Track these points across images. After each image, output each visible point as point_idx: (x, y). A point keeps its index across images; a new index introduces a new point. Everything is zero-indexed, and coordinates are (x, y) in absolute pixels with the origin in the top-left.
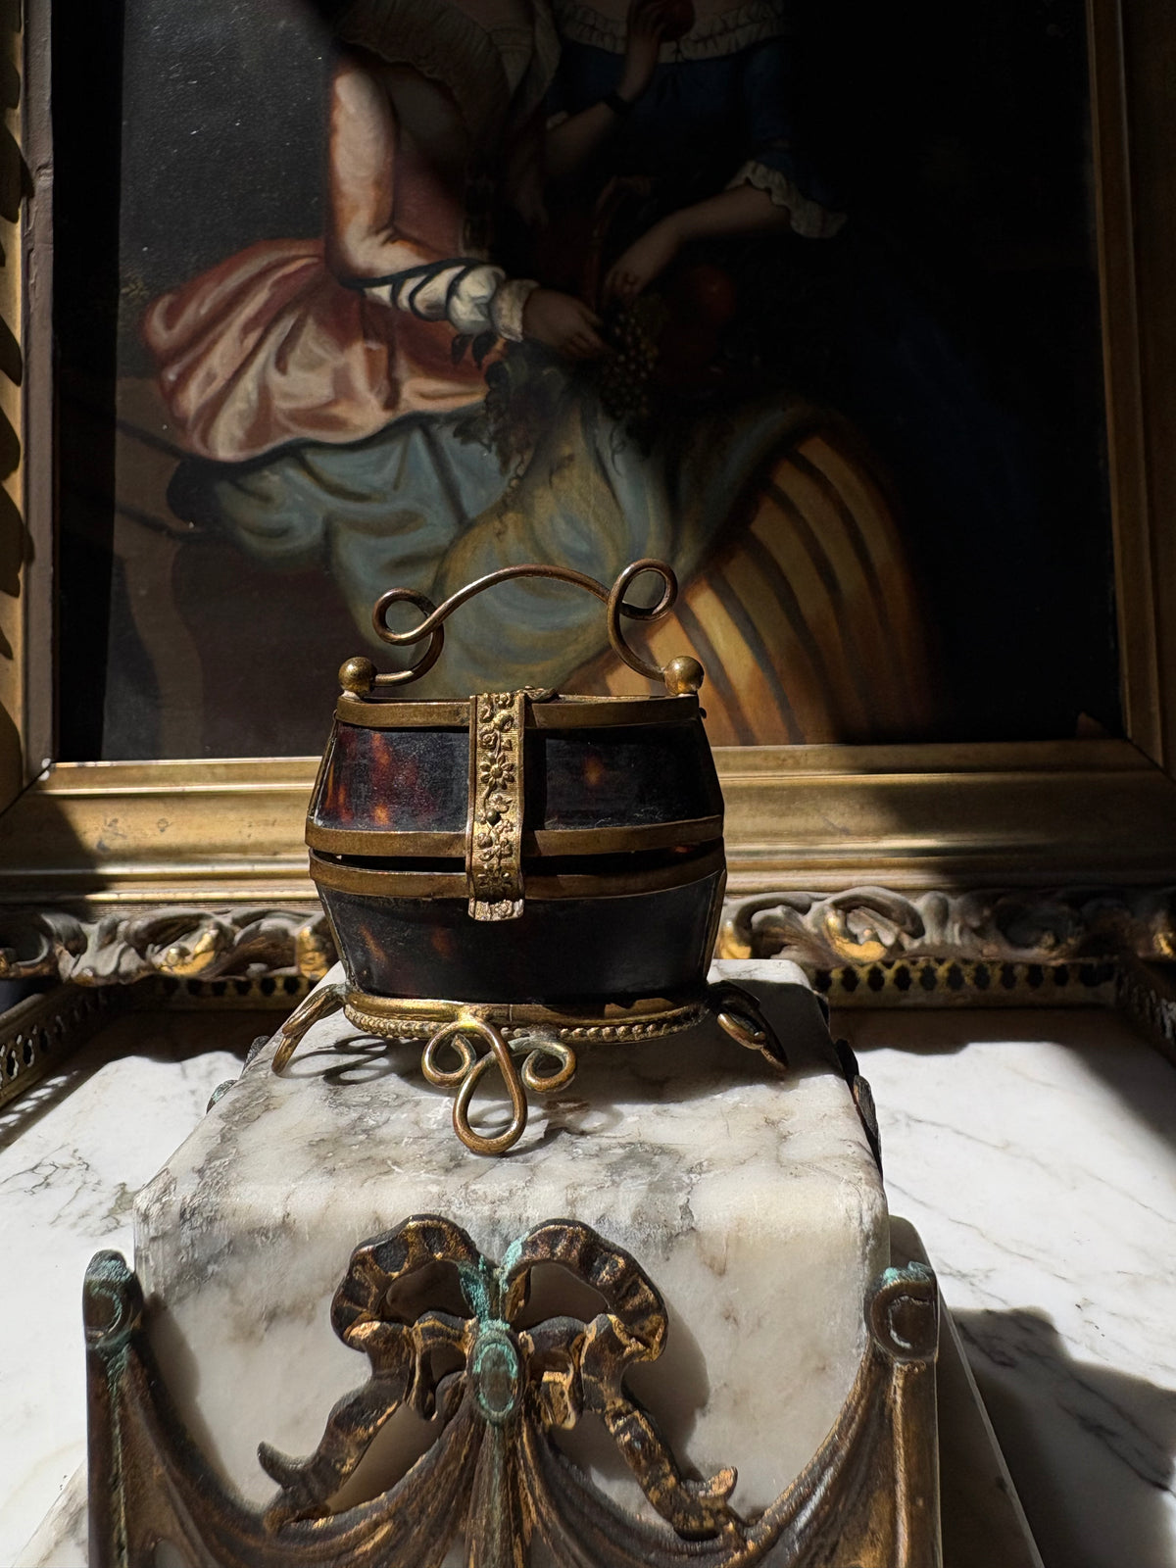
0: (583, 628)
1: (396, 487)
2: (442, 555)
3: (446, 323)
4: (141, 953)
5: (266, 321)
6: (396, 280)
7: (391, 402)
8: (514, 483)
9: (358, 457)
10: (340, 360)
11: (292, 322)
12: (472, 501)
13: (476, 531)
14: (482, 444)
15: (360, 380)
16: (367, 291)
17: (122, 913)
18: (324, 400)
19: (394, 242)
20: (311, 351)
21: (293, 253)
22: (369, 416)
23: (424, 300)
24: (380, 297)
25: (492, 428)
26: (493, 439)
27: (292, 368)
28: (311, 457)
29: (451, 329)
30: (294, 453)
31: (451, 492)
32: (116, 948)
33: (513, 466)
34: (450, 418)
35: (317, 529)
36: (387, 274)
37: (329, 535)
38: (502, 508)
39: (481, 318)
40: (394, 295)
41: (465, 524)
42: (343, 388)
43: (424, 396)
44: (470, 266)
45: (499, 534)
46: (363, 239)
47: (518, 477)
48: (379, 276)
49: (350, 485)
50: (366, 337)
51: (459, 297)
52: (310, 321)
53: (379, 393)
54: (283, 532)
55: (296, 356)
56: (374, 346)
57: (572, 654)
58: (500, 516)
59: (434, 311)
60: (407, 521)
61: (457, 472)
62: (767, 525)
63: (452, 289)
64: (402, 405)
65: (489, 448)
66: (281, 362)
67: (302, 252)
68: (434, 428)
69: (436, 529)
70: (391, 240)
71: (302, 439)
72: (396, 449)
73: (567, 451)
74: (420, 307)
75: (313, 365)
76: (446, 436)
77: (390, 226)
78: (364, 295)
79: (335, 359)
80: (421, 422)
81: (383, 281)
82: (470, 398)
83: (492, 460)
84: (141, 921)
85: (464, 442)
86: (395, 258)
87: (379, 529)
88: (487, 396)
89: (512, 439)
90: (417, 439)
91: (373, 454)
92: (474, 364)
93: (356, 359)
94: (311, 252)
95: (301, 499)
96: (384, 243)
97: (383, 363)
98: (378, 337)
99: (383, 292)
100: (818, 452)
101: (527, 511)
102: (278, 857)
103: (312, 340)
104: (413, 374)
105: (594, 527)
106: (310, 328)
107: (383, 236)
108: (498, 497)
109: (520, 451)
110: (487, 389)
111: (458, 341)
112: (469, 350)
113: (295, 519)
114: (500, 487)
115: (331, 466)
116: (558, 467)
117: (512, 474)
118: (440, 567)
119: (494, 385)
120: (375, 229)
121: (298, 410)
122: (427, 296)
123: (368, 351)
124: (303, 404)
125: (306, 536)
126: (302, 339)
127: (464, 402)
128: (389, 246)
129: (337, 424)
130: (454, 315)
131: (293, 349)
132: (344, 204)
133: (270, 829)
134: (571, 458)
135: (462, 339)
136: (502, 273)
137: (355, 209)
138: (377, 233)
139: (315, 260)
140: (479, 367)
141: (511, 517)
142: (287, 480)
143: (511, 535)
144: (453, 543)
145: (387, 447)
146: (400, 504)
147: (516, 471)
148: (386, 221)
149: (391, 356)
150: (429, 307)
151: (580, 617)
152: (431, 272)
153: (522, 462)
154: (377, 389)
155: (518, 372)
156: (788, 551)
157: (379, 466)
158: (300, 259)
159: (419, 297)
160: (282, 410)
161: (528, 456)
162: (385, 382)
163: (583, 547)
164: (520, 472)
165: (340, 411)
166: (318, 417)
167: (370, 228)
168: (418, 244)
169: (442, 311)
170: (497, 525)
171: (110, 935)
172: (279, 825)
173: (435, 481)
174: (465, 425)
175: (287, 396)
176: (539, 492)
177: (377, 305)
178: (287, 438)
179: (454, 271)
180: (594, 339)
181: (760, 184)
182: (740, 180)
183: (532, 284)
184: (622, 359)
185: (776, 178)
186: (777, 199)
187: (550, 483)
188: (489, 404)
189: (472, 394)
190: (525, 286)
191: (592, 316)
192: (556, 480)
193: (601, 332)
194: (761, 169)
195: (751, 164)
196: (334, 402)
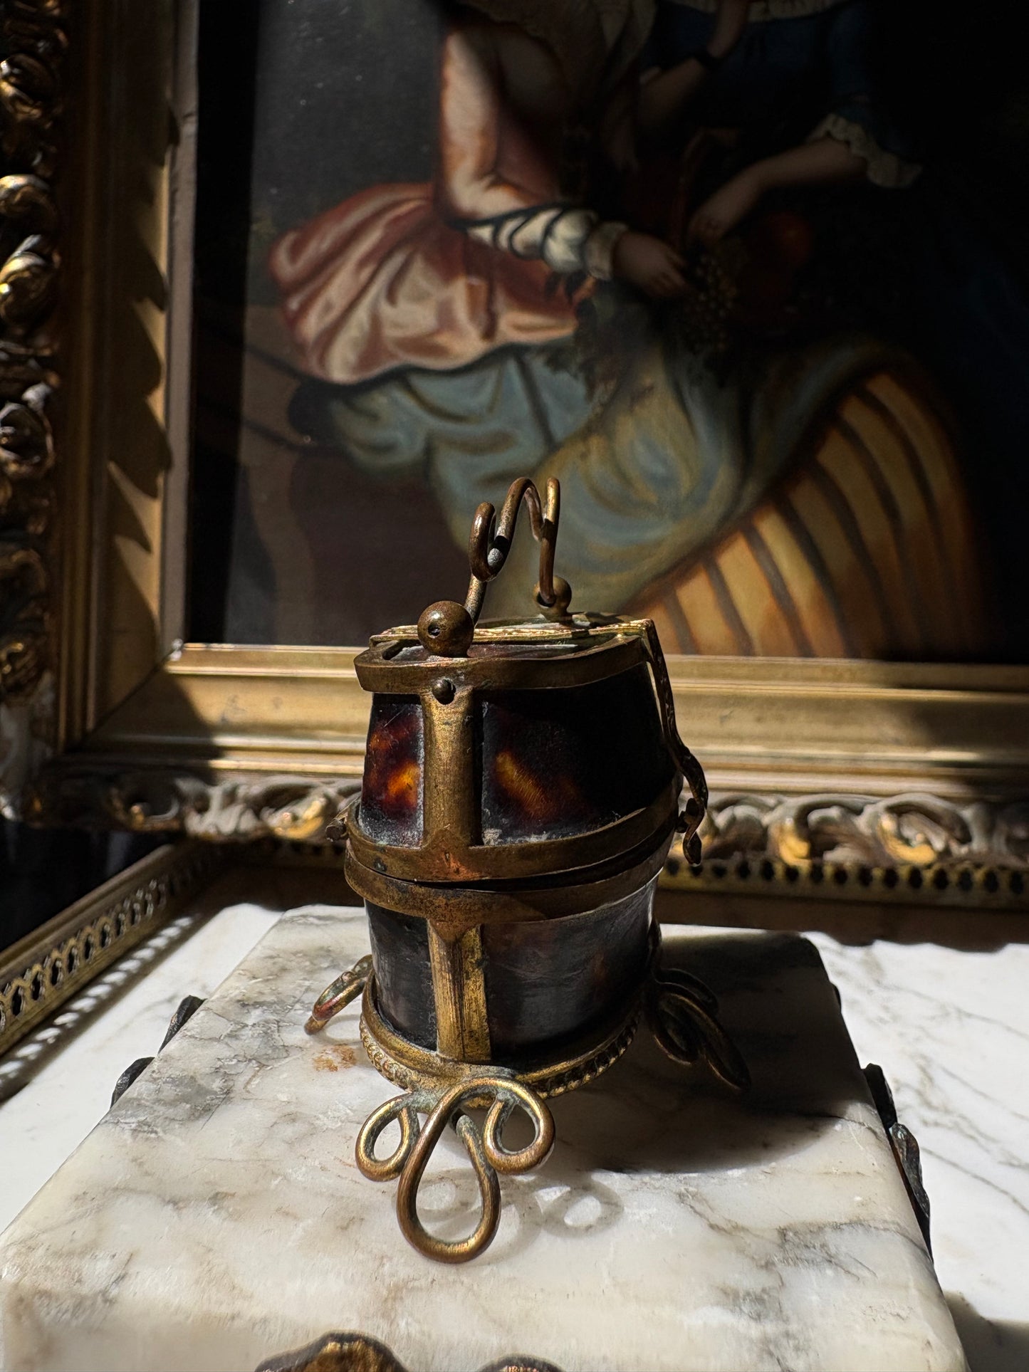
0: (658, 543)
1: (491, 409)
2: (530, 473)
3: (541, 262)
4: (257, 814)
5: (379, 257)
6: (497, 222)
7: (489, 332)
8: (598, 410)
9: (458, 382)
10: (445, 294)
11: (403, 260)
12: (561, 424)
13: (562, 452)
14: (571, 373)
15: (461, 311)
16: (470, 231)
17: (241, 779)
18: (429, 330)
19: (496, 186)
20: (418, 285)
21: (405, 196)
22: (469, 345)
23: (522, 241)
24: (481, 237)
25: (580, 359)
26: (581, 368)
27: (401, 300)
29: (545, 267)
30: (401, 377)
31: (541, 416)
32: (236, 809)
33: (598, 393)
34: (542, 349)
35: (419, 445)
36: (489, 216)
37: (429, 451)
38: (587, 432)
39: (573, 259)
40: (495, 234)
41: (552, 445)
42: (446, 319)
43: (520, 328)
44: (564, 210)
45: (583, 456)
46: (469, 184)
47: (601, 404)
48: (482, 218)
49: (451, 407)
50: (468, 273)
51: (554, 238)
52: (418, 258)
53: (478, 324)
54: (388, 448)
55: (404, 290)
56: (475, 281)
57: (647, 567)
58: (585, 439)
59: (532, 251)
60: (500, 441)
61: (547, 398)
62: (833, 455)
63: (548, 231)
64: (499, 336)
65: (575, 377)
66: (391, 294)
67: (414, 195)
68: (528, 357)
69: (526, 449)
70: (494, 184)
71: (407, 364)
72: (491, 376)
73: (648, 381)
74: (518, 247)
75: (420, 297)
76: (538, 366)
77: (492, 173)
78: (466, 235)
79: (439, 293)
80: (516, 352)
81: (485, 222)
82: (560, 330)
83: (580, 389)
84: (257, 788)
85: (555, 370)
86: (498, 201)
87: (475, 448)
88: (578, 329)
89: (598, 369)
90: (512, 368)
91: (473, 380)
92: (566, 299)
93: (458, 293)
94: (421, 195)
95: (405, 419)
96: (489, 187)
97: (482, 296)
98: (479, 273)
99: (485, 233)
100: (884, 389)
101: (610, 436)
103: (419, 276)
104: (510, 307)
105: (671, 452)
106: (418, 265)
107: (487, 181)
108: (582, 422)
109: (605, 380)
110: (577, 323)
111: (551, 278)
112: (562, 287)
113: (400, 436)
114: (585, 413)
115: (434, 390)
116: (639, 396)
119: (583, 320)
120: (480, 174)
121: (405, 338)
122: (526, 237)
123: (471, 288)
124: (411, 332)
125: (408, 451)
126: (411, 275)
127: (556, 334)
128: (492, 190)
129: (439, 351)
130: (547, 255)
131: (402, 283)
132: (453, 152)
134: (651, 388)
135: (555, 277)
136: (593, 215)
137: (463, 157)
138: (482, 178)
139: (424, 203)
140: (571, 302)
141: (595, 443)
142: (393, 401)
143: (594, 457)
144: (541, 463)
145: (484, 374)
146: (495, 425)
147: (601, 400)
148: (490, 168)
149: (491, 292)
150: (526, 248)
151: (652, 535)
152: (528, 214)
153: (606, 392)
154: (476, 321)
155: (606, 309)
156: (851, 479)
157: (477, 391)
158: (410, 201)
159: (518, 237)
160: (392, 339)
161: (612, 386)
162: (484, 315)
163: (660, 470)
164: (605, 398)
165: (443, 339)
166: (423, 345)
167: (475, 173)
168: (517, 188)
169: (538, 250)
170: (581, 447)
171: (231, 798)
173: (526, 405)
174: (555, 355)
175: (397, 325)
176: (621, 419)
177: (480, 244)
178: (394, 363)
179: (551, 214)
180: (677, 279)
181: (840, 136)
182: (820, 132)
183: (621, 227)
184: (702, 297)
185: (856, 131)
186: (855, 150)
187: (631, 410)
188: (578, 336)
189: (563, 327)
190: (615, 229)
191: (676, 258)
192: (637, 408)
193: (684, 272)
194: (842, 122)
195: (831, 118)
196: (437, 332)
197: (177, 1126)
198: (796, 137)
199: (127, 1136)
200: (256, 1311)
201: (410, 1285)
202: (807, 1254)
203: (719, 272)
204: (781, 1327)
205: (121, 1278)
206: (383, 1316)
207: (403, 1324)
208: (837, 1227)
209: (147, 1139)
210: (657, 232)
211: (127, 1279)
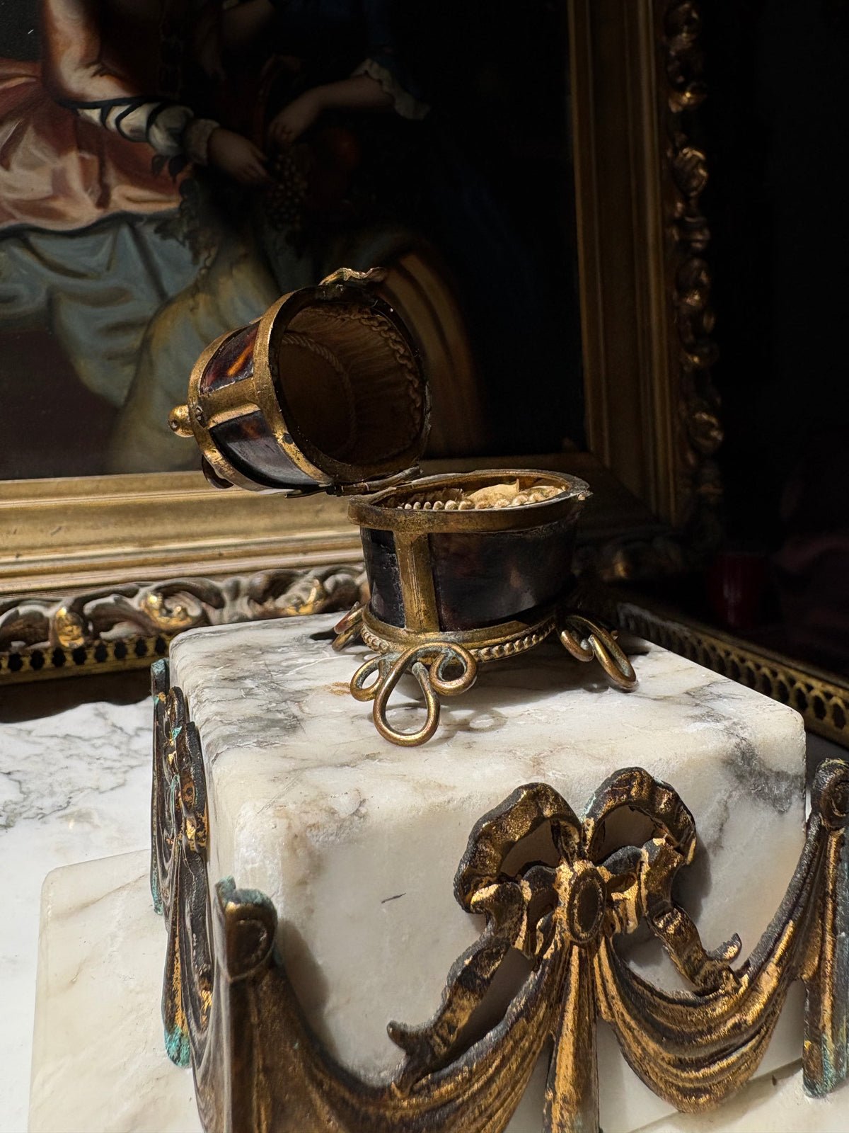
1: (108, 269)
2: (148, 323)
3: (147, 145)
6: (106, 107)
7: (103, 201)
8: (203, 272)
9: (77, 243)
10: (59, 164)
11: (14, 128)
12: (171, 283)
13: (174, 307)
14: (177, 240)
15: (75, 181)
16: (80, 111)
18: (46, 195)
19: (101, 76)
20: (31, 154)
21: (13, 71)
22: (85, 211)
23: (127, 125)
24: (91, 118)
25: (185, 229)
26: (187, 237)
27: (14, 166)
28: (34, 239)
29: (151, 149)
30: (18, 235)
31: (153, 275)
33: (202, 258)
34: (152, 219)
35: (41, 298)
36: (96, 100)
37: (51, 303)
38: (195, 290)
39: (175, 145)
40: (104, 117)
41: (165, 300)
42: (60, 186)
43: (129, 199)
44: (165, 104)
45: (192, 310)
46: (76, 70)
47: (205, 267)
48: (89, 100)
49: (70, 266)
50: (80, 148)
51: (157, 126)
52: (30, 129)
53: (90, 195)
54: (11, 299)
55: (18, 156)
56: (87, 156)
58: (193, 296)
59: (137, 134)
60: (118, 296)
61: (158, 259)
63: (151, 120)
64: (112, 205)
65: (183, 244)
66: (4, 159)
67: (23, 72)
68: (139, 225)
69: (142, 303)
70: (100, 73)
71: (26, 224)
72: (108, 239)
73: (242, 250)
74: (126, 130)
75: (33, 165)
76: (149, 232)
77: (98, 63)
78: (77, 115)
79: (53, 163)
80: (128, 219)
81: (94, 106)
82: (169, 205)
83: (186, 254)
85: (164, 237)
86: (104, 88)
87: (98, 301)
88: (181, 204)
89: (201, 239)
90: (125, 232)
91: (90, 241)
92: (171, 179)
93: (71, 163)
94: (30, 73)
95: (24, 272)
96: (95, 75)
97: (95, 170)
98: (90, 150)
99: (95, 114)
101: (213, 293)
102: (21, 559)
103: (31, 145)
104: (120, 182)
106: (30, 136)
107: (93, 69)
108: (191, 282)
109: (207, 248)
110: (181, 199)
111: (156, 160)
112: (166, 168)
113: (21, 289)
114: (191, 275)
115: (52, 249)
116: (236, 262)
117: (201, 264)
118: (147, 331)
119: (186, 197)
120: (85, 63)
121: (21, 200)
122: (132, 122)
123: (82, 160)
124: (25, 196)
125: (32, 303)
126: (22, 144)
127: (164, 207)
128: (98, 77)
129: (56, 214)
130: (153, 139)
131: (15, 151)
132: (59, 39)
133: (11, 536)
134: (244, 256)
135: (159, 160)
136: (191, 113)
137: (68, 44)
138: (88, 66)
139: (34, 80)
140: (174, 181)
141: (202, 298)
142: (13, 257)
143: (202, 310)
144: (157, 314)
145: (102, 236)
146: (112, 282)
147: (205, 264)
148: (95, 58)
149: (102, 166)
150: (132, 131)
152: (134, 104)
153: (209, 257)
154: (90, 190)
155: (204, 188)
157: (94, 251)
158: (18, 77)
159: (124, 122)
160: (8, 201)
161: (213, 252)
162: (97, 187)
164: (208, 263)
165: (59, 204)
166: (36, 207)
167: (82, 61)
168: (121, 80)
169: (142, 136)
170: (191, 302)
172: (19, 534)
173: (140, 266)
174: (163, 225)
175: (11, 188)
176: (222, 280)
177: (88, 123)
178: (12, 223)
179: (155, 105)
180: (261, 170)
181: (375, 76)
182: (361, 71)
183: (215, 124)
184: (281, 187)
185: (385, 74)
186: (386, 88)
187: (231, 275)
188: (181, 209)
189: (169, 202)
190: (209, 125)
191: (260, 155)
192: (235, 272)
193: (265, 165)
194: (376, 66)
195: (368, 62)
196: (53, 197)
197: (287, 738)
198: (343, 73)
199: (258, 749)
200: (460, 794)
201: (542, 755)
202: (707, 697)
203: (294, 168)
204: (731, 722)
205: (362, 802)
206: (538, 774)
207: (550, 774)
208: (708, 686)
209: (275, 747)
210: (244, 131)
211: (367, 802)
